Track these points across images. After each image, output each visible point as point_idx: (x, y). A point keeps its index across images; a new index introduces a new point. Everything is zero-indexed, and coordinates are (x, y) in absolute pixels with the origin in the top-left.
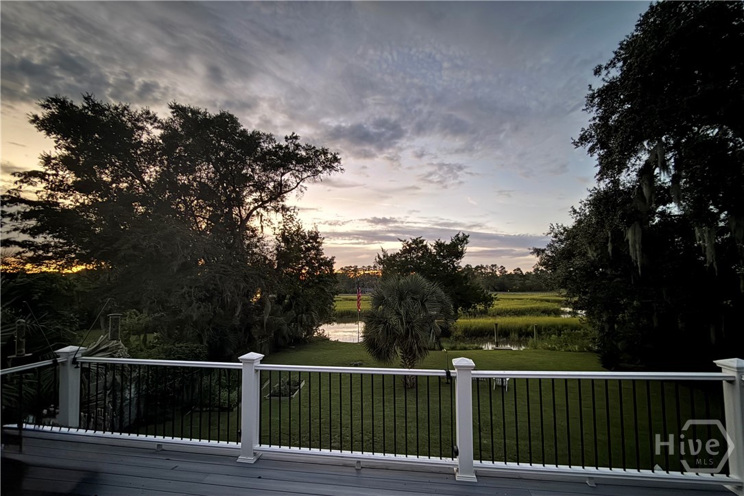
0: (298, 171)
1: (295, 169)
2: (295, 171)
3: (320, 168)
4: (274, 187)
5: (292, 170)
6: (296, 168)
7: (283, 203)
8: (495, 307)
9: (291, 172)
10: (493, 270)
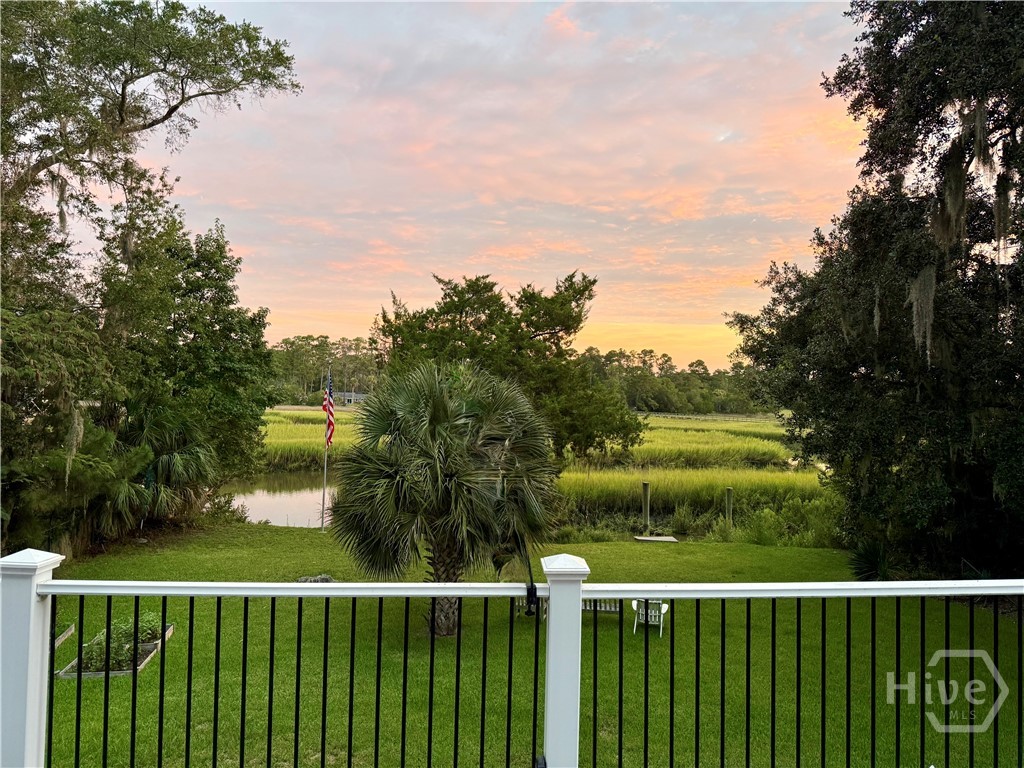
0: (173, 74)
1: (164, 70)
2: (164, 75)
3: (236, 76)
4: (103, 108)
5: (157, 70)
6: (170, 67)
7: (129, 156)
8: (646, 446)
9: (155, 76)
10: (644, 362)
